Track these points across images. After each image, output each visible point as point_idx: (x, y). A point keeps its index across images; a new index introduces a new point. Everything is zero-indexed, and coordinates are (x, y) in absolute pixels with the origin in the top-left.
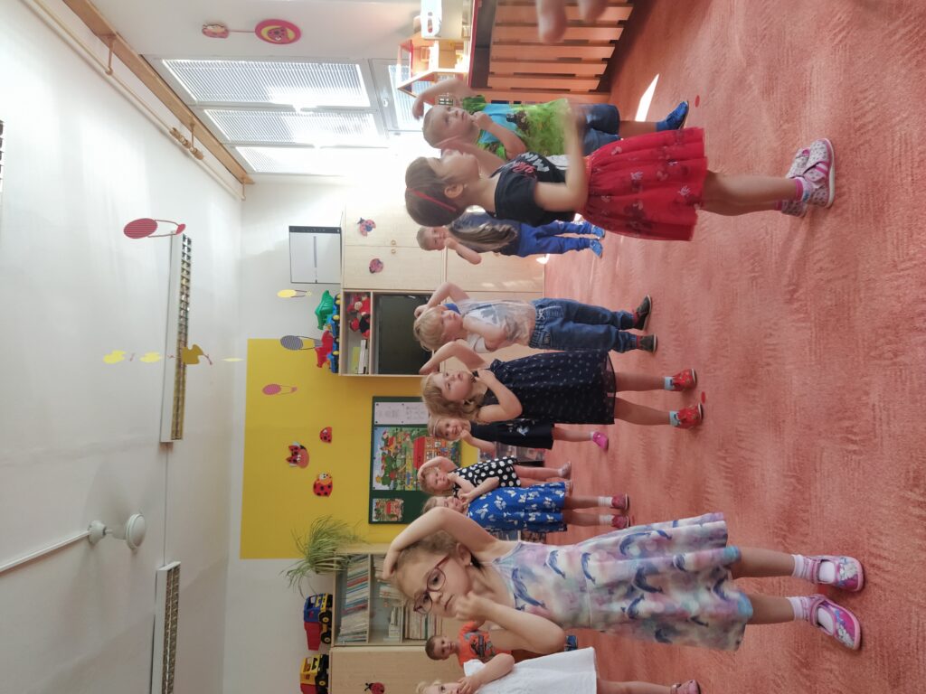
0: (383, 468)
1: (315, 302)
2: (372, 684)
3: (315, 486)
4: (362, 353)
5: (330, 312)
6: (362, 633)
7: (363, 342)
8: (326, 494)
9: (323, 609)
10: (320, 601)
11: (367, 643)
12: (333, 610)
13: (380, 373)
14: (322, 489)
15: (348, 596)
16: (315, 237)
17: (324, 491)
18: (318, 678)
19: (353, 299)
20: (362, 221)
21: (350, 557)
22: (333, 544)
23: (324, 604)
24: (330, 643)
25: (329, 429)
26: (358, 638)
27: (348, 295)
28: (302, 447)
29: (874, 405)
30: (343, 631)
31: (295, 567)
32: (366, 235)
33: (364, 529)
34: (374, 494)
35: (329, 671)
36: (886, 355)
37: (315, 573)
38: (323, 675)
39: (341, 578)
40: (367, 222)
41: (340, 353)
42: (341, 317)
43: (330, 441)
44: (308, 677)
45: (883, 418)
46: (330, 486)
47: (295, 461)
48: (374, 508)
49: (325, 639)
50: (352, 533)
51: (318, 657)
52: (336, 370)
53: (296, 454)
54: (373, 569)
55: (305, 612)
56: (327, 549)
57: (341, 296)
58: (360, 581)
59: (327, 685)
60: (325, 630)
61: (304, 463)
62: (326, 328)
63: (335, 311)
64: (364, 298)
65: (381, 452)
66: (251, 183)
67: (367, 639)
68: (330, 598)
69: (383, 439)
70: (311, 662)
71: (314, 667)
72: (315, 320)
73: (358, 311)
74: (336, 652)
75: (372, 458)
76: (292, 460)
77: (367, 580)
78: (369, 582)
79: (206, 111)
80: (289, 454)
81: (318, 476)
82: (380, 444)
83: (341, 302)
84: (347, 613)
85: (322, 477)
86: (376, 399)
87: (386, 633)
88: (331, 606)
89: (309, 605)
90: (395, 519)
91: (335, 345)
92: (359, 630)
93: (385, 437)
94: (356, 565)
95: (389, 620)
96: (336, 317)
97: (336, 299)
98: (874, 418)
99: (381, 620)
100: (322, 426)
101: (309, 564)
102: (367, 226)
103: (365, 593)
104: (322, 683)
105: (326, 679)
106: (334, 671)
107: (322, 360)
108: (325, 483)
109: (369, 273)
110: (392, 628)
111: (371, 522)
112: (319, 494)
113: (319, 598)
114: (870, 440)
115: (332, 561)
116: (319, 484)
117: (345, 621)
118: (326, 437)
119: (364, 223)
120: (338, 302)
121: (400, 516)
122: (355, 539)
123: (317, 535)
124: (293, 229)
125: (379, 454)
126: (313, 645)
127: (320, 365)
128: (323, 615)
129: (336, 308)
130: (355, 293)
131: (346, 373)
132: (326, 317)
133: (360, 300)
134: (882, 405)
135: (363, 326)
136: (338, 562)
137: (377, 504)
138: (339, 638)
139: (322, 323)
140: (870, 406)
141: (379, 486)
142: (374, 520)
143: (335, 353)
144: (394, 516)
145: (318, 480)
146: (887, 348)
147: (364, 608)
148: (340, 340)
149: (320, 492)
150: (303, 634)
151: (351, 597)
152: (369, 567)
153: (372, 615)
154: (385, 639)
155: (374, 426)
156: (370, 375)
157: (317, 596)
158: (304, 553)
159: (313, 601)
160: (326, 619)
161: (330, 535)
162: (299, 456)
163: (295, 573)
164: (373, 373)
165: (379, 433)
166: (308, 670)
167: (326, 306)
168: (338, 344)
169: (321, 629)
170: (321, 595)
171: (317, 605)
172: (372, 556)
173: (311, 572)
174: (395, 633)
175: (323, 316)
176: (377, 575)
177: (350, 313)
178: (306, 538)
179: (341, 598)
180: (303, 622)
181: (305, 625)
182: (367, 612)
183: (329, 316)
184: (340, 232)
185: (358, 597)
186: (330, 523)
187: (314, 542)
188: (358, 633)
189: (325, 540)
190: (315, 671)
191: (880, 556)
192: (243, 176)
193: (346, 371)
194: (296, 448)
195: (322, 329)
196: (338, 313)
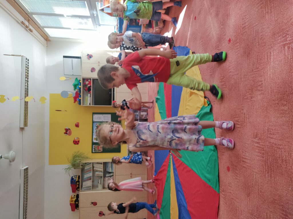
0: (96, 135)
1: (73, 82)
2: (93, 202)
3: (74, 141)
4: (89, 98)
5: (78, 85)
6: (90, 187)
7: (89, 95)
8: (78, 144)
9: (77, 180)
10: (76, 178)
11: (91, 190)
12: (80, 180)
13: (95, 105)
14: (76, 142)
15: (85, 176)
16: (72, 60)
17: (77, 143)
18: (75, 201)
19: (85, 81)
20: (88, 55)
21: (86, 163)
22: (80, 160)
23: (77, 178)
24: (79, 190)
25: (78, 123)
26: (88, 188)
27: (84, 79)
28: (69, 129)
29: (245, 113)
30: (83, 187)
31: (68, 167)
32: (90, 59)
33: (90, 155)
34: (93, 144)
35: (79, 199)
36: (249, 98)
37: (74, 169)
38: (77, 200)
39: (83, 170)
40: (90, 55)
41: (81, 98)
42: (81, 87)
43: (78, 127)
44: (72, 201)
45: (247, 117)
46: (79, 141)
47: (67, 134)
48: (93, 148)
49: (78, 189)
50: (86, 156)
51: (75, 195)
52: (80, 104)
53: (67, 131)
54: (93, 167)
55: (71, 181)
56: (78, 161)
57: (81, 80)
58: (89, 171)
59: (78, 203)
60: (77, 186)
61: (70, 134)
62: (76, 90)
63: (79, 85)
64: (89, 80)
65: (95, 130)
66: (49, 41)
67: (91, 189)
68: (79, 176)
69: (96, 126)
70: (73, 196)
71: (74, 198)
72: (73, 88)
73: (87, 85)
74: (81, 193)
75: (93, 132)
76: (66, 133)
77: (91, 170)
78: (92, 171)
79: (33, 16)
80: (65, 131)
81: (75, 138)
82: (95, 128)
83: (81, 82)
84: (85, 181)
85: (76, 139)
86: (94, 113)
87: (97, 186)
88: (79, 179)
89: (72, 179)
90: (100, 151)
91: (80, 96)
92: (88, 186)
93: (97, 125)
94: (87, 166)
95: (99, 182)
96: (80, 86)
97: (80, 80)
98: (245, 117)
99: (96, 183)
100: (75, 122)
101: (72, 166)
102: (90, 57)
103: (91, 174)
104: (77, 203)
105: (78, 201)
106: (81, 199)
107: (75, 101)
108: (77, 140)
109: (91, 72)
110: (99, 185)
111: (92, 152)
112: (75, 144)
113: (75, 177)
114: (243, 124)
115: (80, 165)
116: (75, 141)
117: (84, 183)
118: (77, 126)
119: (89, 56)
120: (80, 82)
121: (102, 150)
122: (87, 158)
123: (75, 157)
124: (65, 57)
125: (95, 131)
126: (74, 191)
127: (75, 102)
128: (77, 182)
129: (80, 83)
130: (86, 79)
131: (83, 105)
132: (76, 86)
133: (88, 81)
134: (247, 113)
135: (89, 90)
136: (82, 165)
137: (94, 147)
138: (82, 189)
139: (75, 88)
140: (244, 113)
141: (95, 141)
142: (93, 152)
143: (80, 98)
144: (100, 150)
145: (75, 139)
146: (249, 96)
147: (90, 179)
148: (81, 94)
149: (75, 143)
150: (71, 188)
151: (86, 176)
152: (92, 167)
153: (93, 182)
154: (97, 189)
155: (93, 122)
156: (91, 105)
157: (75, 176)
158: (70, 163)
159: (73, 177)
160: (78, 183)
161: (79, 157)
162: (68, 132)
163: (67, 169)
164: (93, 105)
165: (95, 124)
166: (72, 199)
167: (77, 83)
168: (80, 95)
169: (76, 186)
170: (76, 176)
171: (75, 179)
172: (93, 163)
173: (73, 169)
174: (100, 186)
175: (75, 86)
176: (94, 169)
177: (85, 85)
178: (71, 158)
179: (83, 176)
180: (70, 184)
181: (71, 185)
182: (91, 180)
183: (78, 86)
184: (81, 58)
185: (88, 176)
186: (79, 153)
187: (73, 159)
188: (88, 187)
189: (77, 158)
190: (75, 199)
191: (245, 159)
192: (47, 39)
193: (83, 104)
194: (67, 129)
195: (75, 90)
196: (81, 85)
